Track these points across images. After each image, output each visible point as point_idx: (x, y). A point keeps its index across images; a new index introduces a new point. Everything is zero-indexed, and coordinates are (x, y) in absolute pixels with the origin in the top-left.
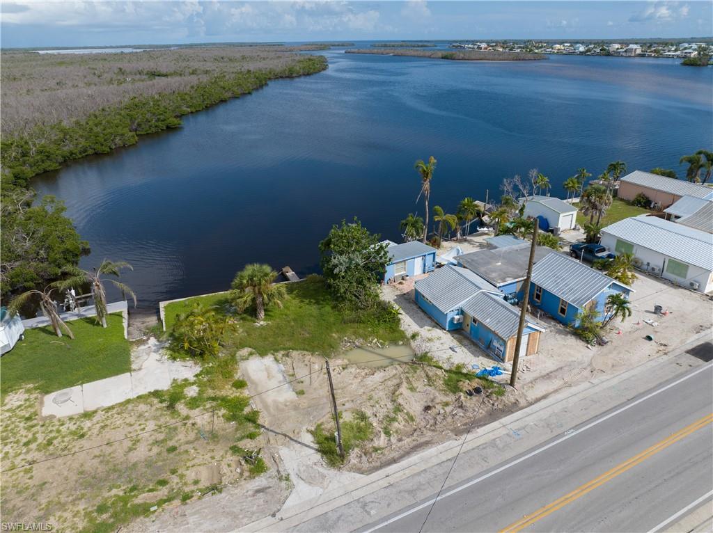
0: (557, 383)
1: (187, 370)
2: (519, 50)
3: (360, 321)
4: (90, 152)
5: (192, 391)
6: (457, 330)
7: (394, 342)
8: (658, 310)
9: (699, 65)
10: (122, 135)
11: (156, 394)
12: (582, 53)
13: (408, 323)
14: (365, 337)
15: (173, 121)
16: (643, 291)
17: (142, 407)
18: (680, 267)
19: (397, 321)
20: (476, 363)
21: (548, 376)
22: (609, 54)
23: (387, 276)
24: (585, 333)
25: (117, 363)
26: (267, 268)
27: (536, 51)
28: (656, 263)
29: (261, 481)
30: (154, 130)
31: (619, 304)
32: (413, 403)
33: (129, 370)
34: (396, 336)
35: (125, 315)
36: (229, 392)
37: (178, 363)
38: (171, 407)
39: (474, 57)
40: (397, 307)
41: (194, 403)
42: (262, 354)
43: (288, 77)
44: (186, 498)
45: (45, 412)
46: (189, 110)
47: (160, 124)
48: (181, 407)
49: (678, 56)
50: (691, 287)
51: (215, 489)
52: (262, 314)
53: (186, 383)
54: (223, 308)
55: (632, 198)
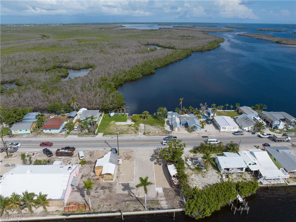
0: (178, 135)
1: (133, 123)
3: (159, 122)
4: (131, 79)
5: (133, 125)
7: (162, 126)
8: (206, 131)
10: (139, 75)
11: (128, 125)
13: (165, 124)
14: (158, 125)
15: (153, 71)
17: (126, 126)
19: (164, 124)
20: (169, 130)
21: (177, 134)
23: (168, 117)
25: (125, 121)
26: (148, 112)
29: (136, 134)
30: (147, 74)
32: (157, 132)
33: (126, 122)
35: (128, 116)
36: (137, 126)
37: (132, 122)
38: (130, 126)
40: (166, 122)
41: (132, 127)
42: (143, 124)
43: (200, 51)
44: (128, 134)
45: (116, 124)
46: (159, 66)
47: (149, 72)
48: (131, 127)
51: (131, 134)
52: (146, 119)
53: (132, 124)
54: (141, 117)
55: (240, 112)
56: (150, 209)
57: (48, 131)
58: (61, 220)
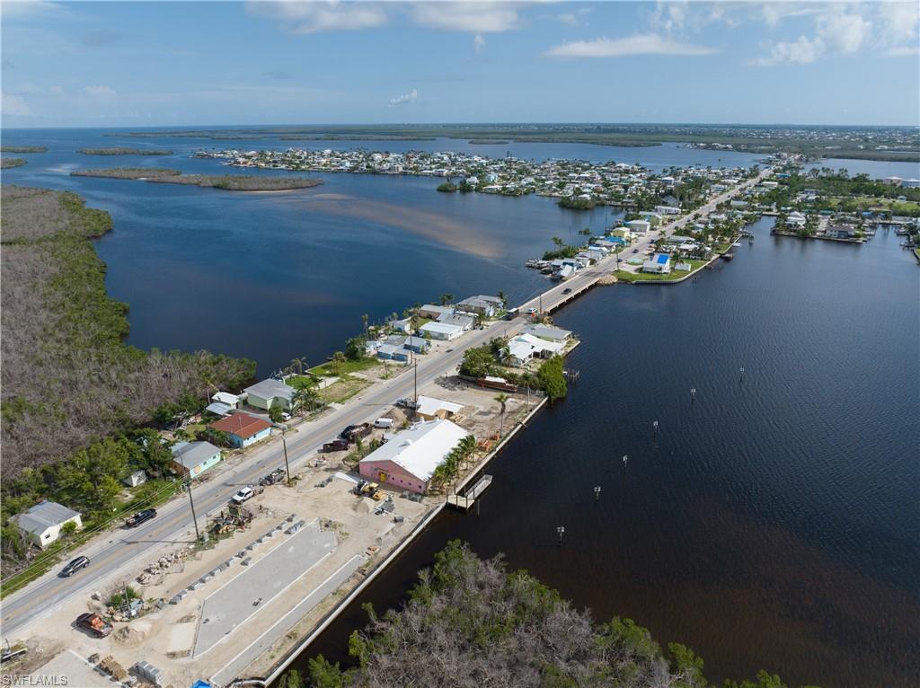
2: (283, 167)
3: (368, 362)
6: (393, 358)
8: (438, 345)
9: (450, 191)
12: (351, 171)
13: (380, 360)
14: (371, 365)
16: (434, 342)
18: (442, 335)
19: (377, 360)
20: (402, 363)
22: (375, 173)
24: (423, 352)
27: (303, 167)
28: (436, 335)
31: (429, 344)
34: (379, 364)
39: (250, 187)
42: (350, 373)
49: (434, 175)
50: (446, 339)
55: (425, 316)
56: (531, 411)
57: (252, 440)
58: (493, 458)
